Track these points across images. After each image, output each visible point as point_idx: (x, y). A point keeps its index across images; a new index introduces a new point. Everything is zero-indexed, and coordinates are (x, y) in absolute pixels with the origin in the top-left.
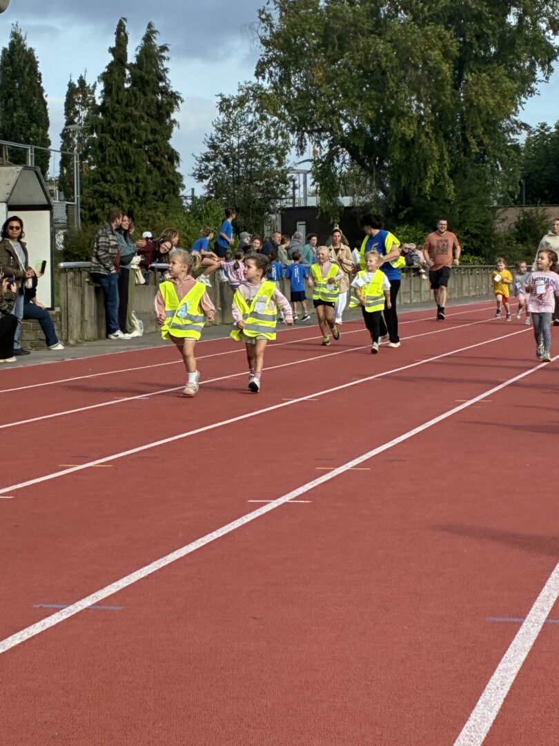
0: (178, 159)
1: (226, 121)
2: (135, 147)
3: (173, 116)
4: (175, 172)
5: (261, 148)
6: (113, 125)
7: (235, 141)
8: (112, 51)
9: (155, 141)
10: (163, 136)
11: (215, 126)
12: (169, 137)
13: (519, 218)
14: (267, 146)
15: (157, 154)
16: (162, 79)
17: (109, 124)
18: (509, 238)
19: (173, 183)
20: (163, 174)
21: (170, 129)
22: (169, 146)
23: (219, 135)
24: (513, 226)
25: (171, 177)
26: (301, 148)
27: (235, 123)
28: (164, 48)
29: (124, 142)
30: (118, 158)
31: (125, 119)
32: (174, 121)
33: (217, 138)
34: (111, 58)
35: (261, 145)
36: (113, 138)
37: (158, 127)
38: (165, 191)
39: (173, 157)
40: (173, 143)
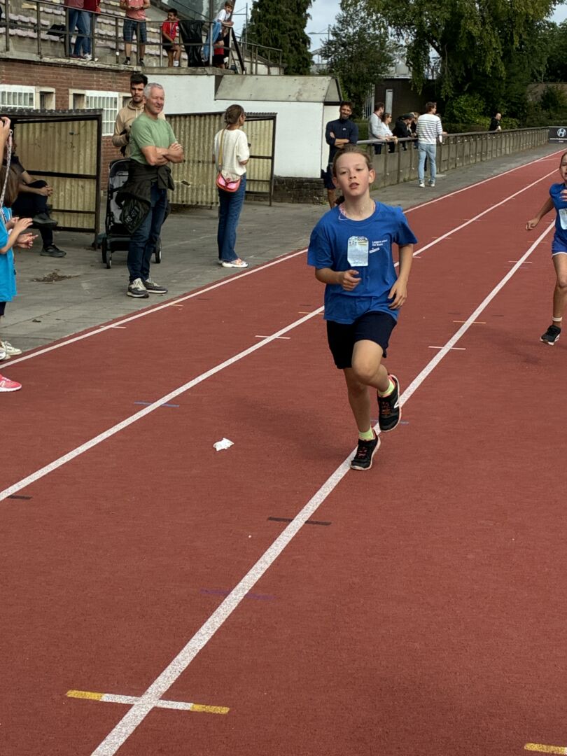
0: (309, 42)
1: (345, 15)
2: (282, 34)
3: (308, 11)
4: (307, 52)
5: (369, 36)
6: (267, 17)
7: (351, 31)
9: (295, 29)
10: (301, 25)
11: (338, 19)
12: (305, 26)
13: (544, 91)
14: (373, 35)
15: (296, 38)
17: (265, 16)
18: (537, 106)
19: (306, 60)
20: (299, 53)
21: (305, 20)
22: (304, 33)
23: (340, 27)
24: (540, 97)
25: (305, 56)
27: (351, 17)
29: (274, 30)
30: (270, 41)
31: (275, 14)
32: (308, 15)
33: (338, 28)
35: (369, 34)
36: (267, 27)
37: (297, 19)
38: (301, 65)
39: (306, 41)
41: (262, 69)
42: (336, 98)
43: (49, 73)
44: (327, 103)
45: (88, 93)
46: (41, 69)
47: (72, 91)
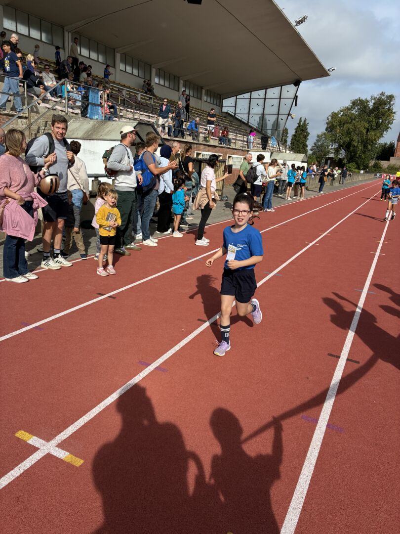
1: (318, 139)
6: (297, 139)
7: (320, 143)
8: (298, 124)
10: (305, 141)
11: (316, 140)
13: (375, 163)
15: (304, 145)
16: (306, 130)
18: (372, 167)
23: (317, 142)
24: (373, 164)
25: (306, 149)
26: (332, 146)
27: (320, 140)
28: (308, 123)
30: (296, 146)
31: (299, 138)
32: (308, 139)
34: (297, 125)
35: (325, 144)
36: (296, 141)
39: (307, 146)
40: (307, 143)
41: (288, 152)
42: (306, 160)
43: (221, 149)
44: (302, 162)
45: (233, 156)
46: (219, 148)
47: (228, 155)
